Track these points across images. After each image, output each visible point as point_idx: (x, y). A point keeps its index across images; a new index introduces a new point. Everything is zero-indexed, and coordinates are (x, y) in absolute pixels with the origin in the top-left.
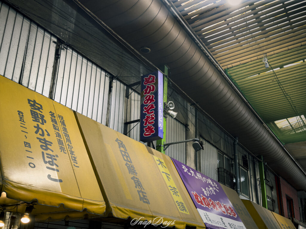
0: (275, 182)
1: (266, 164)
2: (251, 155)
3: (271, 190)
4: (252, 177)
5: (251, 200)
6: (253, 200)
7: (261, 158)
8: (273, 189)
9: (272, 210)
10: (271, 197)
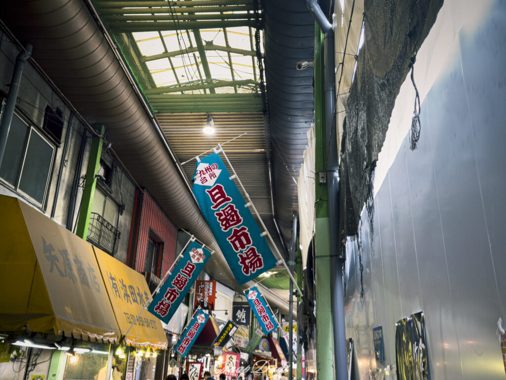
0: (132, 199)
1: (110, 146)
2: (79, 120)
3: (119, 212)
4: (68, 164)
5: (48, 214)
6: (52, 215)
7: (100, 130)
8: (124, 212)
9: (111, 251)
10: (114, 224)
